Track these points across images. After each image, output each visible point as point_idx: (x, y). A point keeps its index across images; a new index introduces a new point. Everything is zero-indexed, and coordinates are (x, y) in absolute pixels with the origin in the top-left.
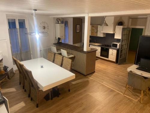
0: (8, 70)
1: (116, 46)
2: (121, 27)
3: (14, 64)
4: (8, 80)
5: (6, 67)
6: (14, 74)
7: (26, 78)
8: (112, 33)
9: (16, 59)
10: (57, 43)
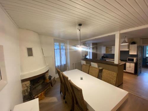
0: (52, 78)
1: (133, 60)
2: (136, 45)
3: (56, 74)
4: (51, 87)
5: (51, 76)
6: (55, 81)
7: (67, 90)
8: (128, 50)
9: (59, 71)
10: (84, 59)
